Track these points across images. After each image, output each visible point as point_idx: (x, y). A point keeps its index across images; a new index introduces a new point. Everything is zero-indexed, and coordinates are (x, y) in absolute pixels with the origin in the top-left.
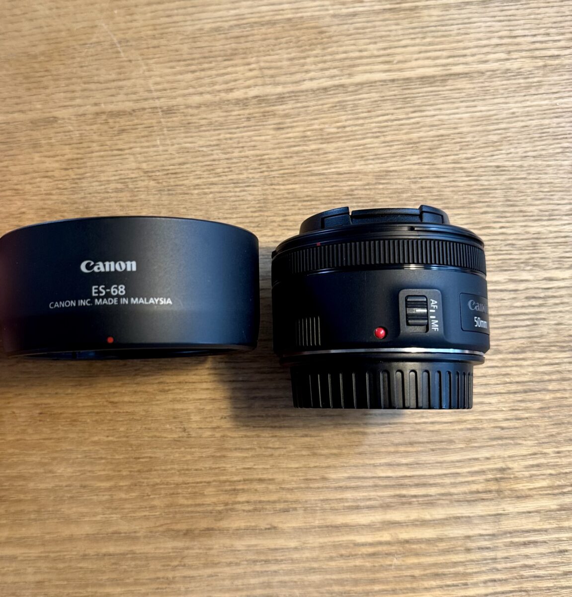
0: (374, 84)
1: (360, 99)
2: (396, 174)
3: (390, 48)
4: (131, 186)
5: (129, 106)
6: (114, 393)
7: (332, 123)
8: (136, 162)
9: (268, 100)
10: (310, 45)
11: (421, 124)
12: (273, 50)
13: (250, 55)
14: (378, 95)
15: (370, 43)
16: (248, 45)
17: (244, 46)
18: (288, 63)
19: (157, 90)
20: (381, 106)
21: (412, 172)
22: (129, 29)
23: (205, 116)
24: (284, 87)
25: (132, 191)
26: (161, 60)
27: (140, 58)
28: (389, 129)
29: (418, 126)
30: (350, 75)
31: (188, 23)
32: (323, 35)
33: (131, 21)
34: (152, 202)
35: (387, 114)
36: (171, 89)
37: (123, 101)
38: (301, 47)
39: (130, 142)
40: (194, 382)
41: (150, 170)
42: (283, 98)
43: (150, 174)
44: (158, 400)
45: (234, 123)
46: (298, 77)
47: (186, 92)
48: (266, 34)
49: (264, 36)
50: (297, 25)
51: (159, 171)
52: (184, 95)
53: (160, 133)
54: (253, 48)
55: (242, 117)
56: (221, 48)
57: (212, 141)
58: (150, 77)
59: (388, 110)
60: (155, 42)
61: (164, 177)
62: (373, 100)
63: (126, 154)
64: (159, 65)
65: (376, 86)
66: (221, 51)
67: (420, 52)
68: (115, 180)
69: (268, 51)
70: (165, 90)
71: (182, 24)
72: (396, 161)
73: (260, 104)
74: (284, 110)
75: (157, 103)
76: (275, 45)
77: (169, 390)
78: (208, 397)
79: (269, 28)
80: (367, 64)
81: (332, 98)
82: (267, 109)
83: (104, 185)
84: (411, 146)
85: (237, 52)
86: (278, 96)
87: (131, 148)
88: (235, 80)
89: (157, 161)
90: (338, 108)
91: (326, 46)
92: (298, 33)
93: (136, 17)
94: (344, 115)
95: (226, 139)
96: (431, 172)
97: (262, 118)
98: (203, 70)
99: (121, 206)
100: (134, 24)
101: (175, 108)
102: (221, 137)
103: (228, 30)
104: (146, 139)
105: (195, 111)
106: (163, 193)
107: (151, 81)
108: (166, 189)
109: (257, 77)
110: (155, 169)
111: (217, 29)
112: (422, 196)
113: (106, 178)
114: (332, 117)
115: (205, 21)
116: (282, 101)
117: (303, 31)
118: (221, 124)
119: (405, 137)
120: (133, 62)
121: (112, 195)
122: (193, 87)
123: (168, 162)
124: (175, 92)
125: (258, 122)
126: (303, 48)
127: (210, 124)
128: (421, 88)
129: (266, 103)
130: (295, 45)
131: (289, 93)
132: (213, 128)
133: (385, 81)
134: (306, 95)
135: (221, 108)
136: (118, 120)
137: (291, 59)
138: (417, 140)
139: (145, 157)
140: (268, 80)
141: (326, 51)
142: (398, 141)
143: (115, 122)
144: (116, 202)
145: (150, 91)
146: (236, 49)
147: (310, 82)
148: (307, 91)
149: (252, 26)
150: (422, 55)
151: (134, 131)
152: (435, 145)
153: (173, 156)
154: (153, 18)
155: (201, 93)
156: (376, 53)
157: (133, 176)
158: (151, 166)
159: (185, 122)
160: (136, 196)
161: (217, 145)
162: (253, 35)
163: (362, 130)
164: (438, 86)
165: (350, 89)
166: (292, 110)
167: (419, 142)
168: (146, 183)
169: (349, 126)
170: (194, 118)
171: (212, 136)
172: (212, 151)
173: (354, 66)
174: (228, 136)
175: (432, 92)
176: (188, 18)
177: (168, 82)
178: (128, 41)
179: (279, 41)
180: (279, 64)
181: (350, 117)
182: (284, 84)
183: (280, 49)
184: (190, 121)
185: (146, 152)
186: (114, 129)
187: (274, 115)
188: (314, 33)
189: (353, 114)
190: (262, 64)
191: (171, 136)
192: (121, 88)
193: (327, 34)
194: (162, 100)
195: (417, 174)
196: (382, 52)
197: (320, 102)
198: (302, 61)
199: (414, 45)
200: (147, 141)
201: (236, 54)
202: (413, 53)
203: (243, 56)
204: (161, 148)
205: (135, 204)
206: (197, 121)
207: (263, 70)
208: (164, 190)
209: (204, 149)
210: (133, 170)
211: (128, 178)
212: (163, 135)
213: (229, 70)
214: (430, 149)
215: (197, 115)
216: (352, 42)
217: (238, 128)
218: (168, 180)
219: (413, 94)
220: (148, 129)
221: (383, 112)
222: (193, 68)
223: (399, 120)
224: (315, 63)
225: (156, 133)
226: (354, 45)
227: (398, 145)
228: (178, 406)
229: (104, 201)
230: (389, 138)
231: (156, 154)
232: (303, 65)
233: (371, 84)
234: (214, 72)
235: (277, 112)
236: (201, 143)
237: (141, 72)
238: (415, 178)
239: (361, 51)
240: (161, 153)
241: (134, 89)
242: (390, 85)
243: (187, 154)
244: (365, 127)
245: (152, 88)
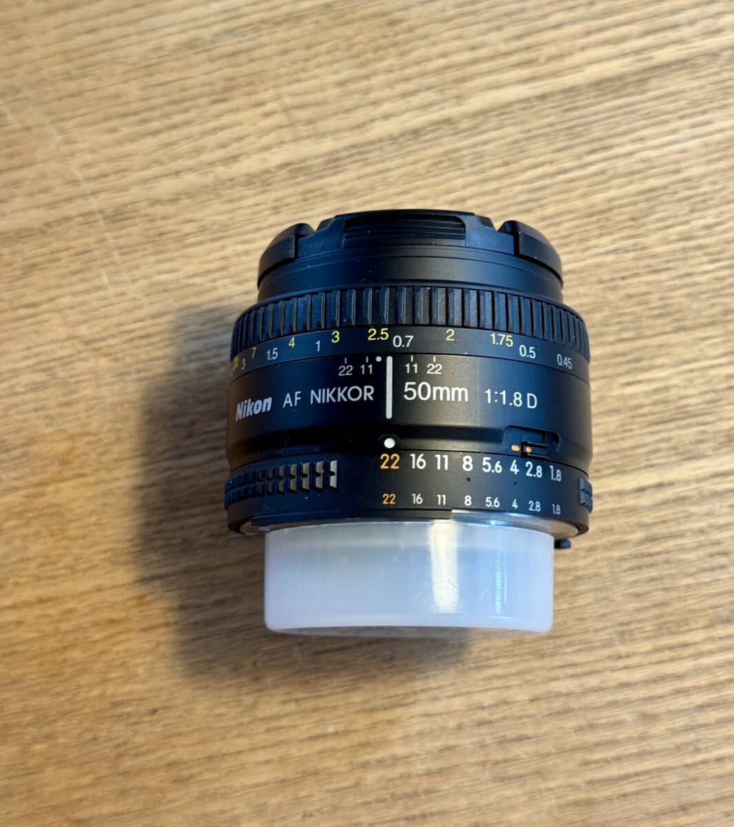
0: (507, 110)
1: (485, 143)
2: (575, 276)
3: (529, 34)
4: (61, 374)
5: (35, 217)
6: (80, 800)
7: (438, 196)
8: (65, 324)
9: (308, 168)
10: (376, 50)
11: (610, 173)
12: (304, 70)
13: (262, 87)
14: (519, 128)
15: (490, 30)
16: (255, 66)
17: (246, 69)
18: (338, 90)
19: (88, 179)
20: (527, 150)
21: (604, 269)
22: (17, 66)
23: (190, 216)
24: (336, 139)
25: (64, 383)
26: (90, 118)
27: (47, 120)
28: (549, 191)
29: (604, 177)
30: (460, 98)
31: (133, 39)
32: (397, 28)
33: (19, 51)
34: (109, 400)
35: (542, 164)
36: (116, 173)
37: (25, 210)
38: (358, 56)
39: (49, 288)
40: (239, 753)
41: (97, 336)
42: (338, 159)
43: (97, 345)
44: (171, 801)
45: (250, 221)
46: (359, 116)
47: (146, 174)
48: (287, 41)
49: (283, 46)
50: (343, 16)
51: (113, 336)
52: (145, 181)
53: (106, 261)
54: (265, 71)
55: (263, 207)
56: (203, 78)
57: (210, 262)
58: (72, 154)
59: (541, 155)
60: (73, 86)
61: (126, 346)
62: (509, 139)
63: (44, 312)
64: (86, 130)
65: (511, 113)
66: (205, 85)
67: (588, 33)
68: (27, 367)
69: (296, 73)
70: (105, 176)
71: (122, 42)
72: (572, 252)
73: (295, 178)
74: (342, 183)
75: (93, 204)
76: (307, 60)
77: (192, 776)
78: (271, 777)
79: (290, 29)
80: (491, 72)
81: (431, 147)
82: (311, 185)
83: (8, 379)
84: (595, 218)
85: (234, 83)
86: (326, 158)
87: (51, 300)
88: (240, 139)
89: (107, 317)
90: (445, 165)
91: (406, 47)
92: (348, 30)
93: (27, 41)
94: (460, 177)
95: (238, 255)
96: (642, 263)
97: (302, 204)
98: (174, 127)
99: (47, 417)
100: (27, 55)
101: (130, 207)
102: (228, 251)
103: (213, 42)
104: (80, 276)
105: (171, 209)
106: (128, 378)
107: (74, 164)
108: (132, 369)
109: (281, 127)
110: (105, 334)
111: (191, 45)
112: (631, 313)
113: (10, 366)
114: (436, 185)
115: (165, 31)
116: (337, 167)
117: (356, 25)
118: (225, 227)
119: (580, 204)
120: (35, 131)
121: (27, 397)
122: (160, 163)
123: (130, 316)
124: (124, 177)
125: (295, 213)
126: (362, 58)
127: (202, 230)
128: (599, 103)
129: (306, 175)
130: (345, 54)
131: (347, 148)
132: (209, 237)
133: (527, 100)
134: (381, 149)
135: (219, 196)
136: (19, 247)
137: (341, 84)
138: (607, 206)
139: (83, 313)
140: (303, 130)
141: (407, 59)
142: (569, 212)
143: (14, 253)
144: (36, 410)
145: (75, 182)
146: (233, 79)
147: (385, 122)
148: (381, 140)
149: (257, 30)
150: (593, 38)
151: (54, 265)
152: (641, 210)
153: (138, 303)
154: (62, 39)
155: (177, 173)
156: (503, 47)
157: (64, 353)
158: (98, 328)
159: (152, 233)
160: (73, 392)
161: (222, 269)
162: (262, 46)
163: (497, 201)
164: (631, 94)
165: (463, 125)
166: (358, 182)
167: (609, 210)
168: (91, 364)
169: (472, 197)
170: (170, 222)
171: (208, 253)
172: (214, 281)
173: (463, 80)
174: (241, 248)
175: (620, 107)
176: (130, 29)
177: (110, 160)
178: (18, 91)
179: (313, 50)
180: (320, 96)
181: (471, 179)
182: (335, 132)
183: (319, 66)
184: (163, 229)
185: (85, 303)
186: (15, 266)
187: (325, 195)
188: (381, 27)
189: (475, 173)
190: (288, 101)
191: (130, 263)
192: (16, 184)
193: (405, 25)
194: (102, 196)
195: (614, 271)
196: (515, 44)
197: (410, 159)
198: (364, 84)
199: (574, 22)
200: (83, 281)
201: (233, 88)
202: (573, 37)
203: (247, 89)
204: (112, 291)
205: (73, 409)
206: (175, 227)
207: (292, 111)
208: (128, 373)
209: (197, 280)
210: (62, 341)
211: (54, 360)
212: (113, 263)
213: (226, 119)
214: (633, 219)
215: (175, 216)
216: (455, 32)
217: (258, 230)
218: (135, 351)
219: (585, 116)
220: (81, 257)
221: (534, 161)
222: (154, 125)
223: (565, 171)
224: (389, 85)
225: (99, 262)
226: (459, 37)
227: (572, 220)
228: (213, 807)
229: (12, 412)
230: (551, 210)
231: (104, 303)
232: (367, 91)
233: (502, 109)
234: (195, 129)
235: (330, 190)
236: (190, 269)
237: (53, 147)
238: (612, 280)
239: (473, 48)
240: (114, 300)
241: (44, 183)
242: (539, 106)
243: (165, 294)
244: (503, 194)
245: (79, 175)
